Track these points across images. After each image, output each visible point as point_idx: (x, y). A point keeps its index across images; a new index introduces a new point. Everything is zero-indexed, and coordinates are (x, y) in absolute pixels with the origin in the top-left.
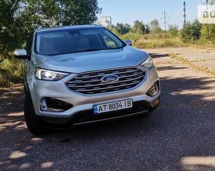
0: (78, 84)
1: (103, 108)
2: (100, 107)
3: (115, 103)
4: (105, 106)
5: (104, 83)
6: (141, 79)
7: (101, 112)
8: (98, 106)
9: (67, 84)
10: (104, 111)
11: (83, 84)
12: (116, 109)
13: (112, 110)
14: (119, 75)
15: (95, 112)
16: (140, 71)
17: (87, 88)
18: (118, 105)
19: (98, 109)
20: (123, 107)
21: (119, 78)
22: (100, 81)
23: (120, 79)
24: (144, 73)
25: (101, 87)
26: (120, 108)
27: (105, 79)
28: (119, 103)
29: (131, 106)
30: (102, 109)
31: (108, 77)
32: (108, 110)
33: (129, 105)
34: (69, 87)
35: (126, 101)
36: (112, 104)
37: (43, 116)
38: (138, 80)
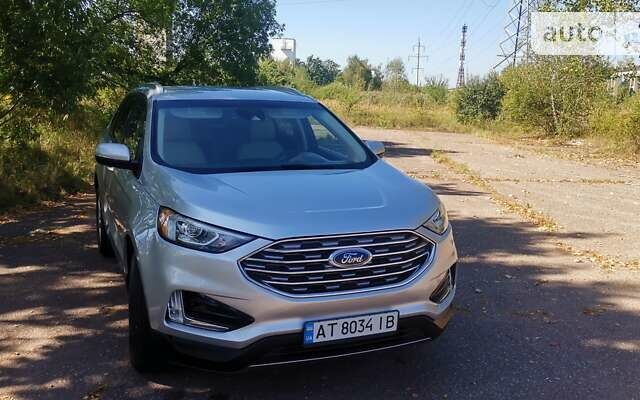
0: (269, 266)
1: (327, 330)
2: (321, 327)
3: (356, 319)
4: (332, 325)
5: (334, 267)
6: (422, 262)
7: (321, 339)
8: (317, 326)
9: (243, 263)
10: (328, 338)
11: (283, 268)
12: (357, 334)
13: (349, 335)
14: (372, 250)
15: (308, 339)
16: (420, 240)
17: (292, 278)
18: (365, 324)
19: (315, 335)
20: (376, 330)
21: (371, 256)
22: (327, 263)
23: (375, 261)
24: (429, 247)
25: (327, 276)
26: (367, 332)
27: (338, 259)
28: (367, 318)
29: (394, 328)
30: (323, 334)
31: (347, 253)
32: (338, 335)
33: (390, 324)
34: (248, 272)
35: (385, 316)
36: (349, 321)
37: (170, 337)
38: (415, 263)
